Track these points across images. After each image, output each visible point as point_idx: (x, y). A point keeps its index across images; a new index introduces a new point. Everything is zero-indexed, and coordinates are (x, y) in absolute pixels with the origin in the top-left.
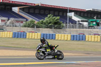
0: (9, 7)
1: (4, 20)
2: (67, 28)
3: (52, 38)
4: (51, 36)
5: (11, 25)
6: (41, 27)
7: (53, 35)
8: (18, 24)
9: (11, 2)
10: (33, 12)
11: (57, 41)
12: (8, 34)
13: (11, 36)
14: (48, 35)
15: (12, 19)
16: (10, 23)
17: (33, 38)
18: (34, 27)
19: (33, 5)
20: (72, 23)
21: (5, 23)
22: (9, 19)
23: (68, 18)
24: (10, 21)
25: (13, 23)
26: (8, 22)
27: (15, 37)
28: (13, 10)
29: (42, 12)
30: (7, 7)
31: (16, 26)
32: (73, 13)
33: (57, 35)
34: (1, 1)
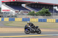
0: (20, 4)
1: (17, 12)
2: (53, 15)
3: (45, 21)
4: (44, 20)
5: (21, 14)
6: (38, 15)
7: (45, 19)
8: (25, 14)
9: (21, 1)
10: (33, 7)
11: (47, 23)
12: (20, 19)
13: (21, 21)
14: (42, 20)
15: (21, 11)
16: (21, 13)
17: (34, 21)
18: (34, 15)
19: (34, 3)
20: (56, 13)
21: (18, 13)
22: (20, 11)
23: (54, 10)
24: (20, 12)
25: (22, 13)
26: (20, 13)
27: (23, 21)
28: (22, 6)
29: (39, 7)
30: (19, 4)
31: (24, 15)
32: (57, 7)
33: (47, 19)
34: (15, 1)
